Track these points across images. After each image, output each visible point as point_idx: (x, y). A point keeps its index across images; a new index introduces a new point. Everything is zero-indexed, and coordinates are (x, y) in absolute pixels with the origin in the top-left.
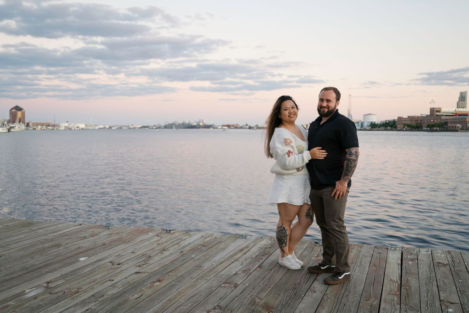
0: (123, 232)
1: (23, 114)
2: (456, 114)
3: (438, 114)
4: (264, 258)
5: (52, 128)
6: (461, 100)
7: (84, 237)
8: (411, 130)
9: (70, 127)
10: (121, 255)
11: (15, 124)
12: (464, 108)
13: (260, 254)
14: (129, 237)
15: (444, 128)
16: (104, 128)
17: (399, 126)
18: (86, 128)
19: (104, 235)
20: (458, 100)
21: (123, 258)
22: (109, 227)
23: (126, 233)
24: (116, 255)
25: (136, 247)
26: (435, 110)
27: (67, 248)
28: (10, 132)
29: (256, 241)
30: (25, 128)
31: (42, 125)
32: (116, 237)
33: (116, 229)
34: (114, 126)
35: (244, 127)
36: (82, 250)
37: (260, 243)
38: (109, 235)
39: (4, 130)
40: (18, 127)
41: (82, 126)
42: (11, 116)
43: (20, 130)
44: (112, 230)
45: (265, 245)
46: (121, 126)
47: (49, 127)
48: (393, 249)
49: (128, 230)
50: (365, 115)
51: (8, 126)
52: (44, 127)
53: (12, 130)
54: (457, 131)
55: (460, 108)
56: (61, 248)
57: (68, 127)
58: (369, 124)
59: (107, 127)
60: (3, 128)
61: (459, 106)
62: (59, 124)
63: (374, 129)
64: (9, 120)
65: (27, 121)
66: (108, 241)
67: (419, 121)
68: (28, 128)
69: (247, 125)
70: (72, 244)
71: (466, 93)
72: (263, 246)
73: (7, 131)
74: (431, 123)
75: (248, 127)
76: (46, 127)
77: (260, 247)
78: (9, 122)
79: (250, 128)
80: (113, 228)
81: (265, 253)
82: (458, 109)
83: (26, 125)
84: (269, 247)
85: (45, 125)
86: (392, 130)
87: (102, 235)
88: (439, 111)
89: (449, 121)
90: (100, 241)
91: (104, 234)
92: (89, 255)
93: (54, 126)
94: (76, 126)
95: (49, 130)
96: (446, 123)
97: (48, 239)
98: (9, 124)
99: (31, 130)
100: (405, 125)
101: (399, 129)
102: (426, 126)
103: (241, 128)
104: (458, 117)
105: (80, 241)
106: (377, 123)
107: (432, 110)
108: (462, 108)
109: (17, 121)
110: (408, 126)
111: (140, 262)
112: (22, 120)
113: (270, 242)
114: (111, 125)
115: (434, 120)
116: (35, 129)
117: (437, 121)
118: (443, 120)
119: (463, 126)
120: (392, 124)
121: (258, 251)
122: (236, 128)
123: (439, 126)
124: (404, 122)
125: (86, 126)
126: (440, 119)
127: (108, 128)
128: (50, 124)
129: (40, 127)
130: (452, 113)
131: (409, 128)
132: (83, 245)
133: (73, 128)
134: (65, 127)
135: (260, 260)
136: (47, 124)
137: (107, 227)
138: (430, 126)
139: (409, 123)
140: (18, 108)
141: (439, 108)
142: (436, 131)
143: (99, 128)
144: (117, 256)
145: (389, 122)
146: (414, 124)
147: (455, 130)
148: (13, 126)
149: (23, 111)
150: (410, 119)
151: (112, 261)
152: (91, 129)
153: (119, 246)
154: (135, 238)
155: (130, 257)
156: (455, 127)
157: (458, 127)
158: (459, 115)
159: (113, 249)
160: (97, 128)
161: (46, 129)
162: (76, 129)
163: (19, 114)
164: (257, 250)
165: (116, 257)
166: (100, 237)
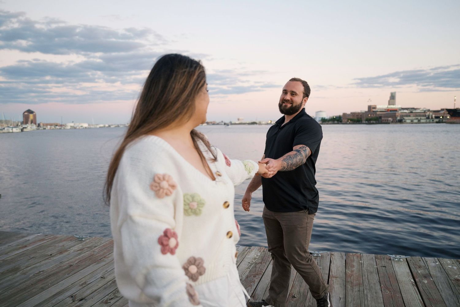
0: (96, 245)
1: (35, 117)
2: (388, 110)
3: (374, 110)
4: (257, 281)
5: (60, 127)
6: (391, 98)
7: (51, 255)
8: (353, 124)
9: (75, 126)
10: (87, 283)
11: (27, 124)
12: (393, 105)
13: (251, 274)
14: (102, 253)
15: (379, 121)
16: (104, 126)
17: (344, 120)
18: (89, 127)
19: (74, 251)
20: (389, 99)
21: (89, 288)
22: (82, 239)
23: (100, 247)
24: (81, 283)
25: (107, 269)
26: (372, 107)
27: (25, 274)
28: (23, 132)
29: (244, 253)
30: (36, 128)
31: (51, 125)
32: (87, 254)
33: (91, 241)
34: (112, 125)
35: (220, 124)
36: (42, 277)
37: (249, 256)
38: (80, 250)
39: (17, 130)
40: (30, 127)
41: (86, 125)
42: (24, 118)
43: (32, 130)
44: (85, 242)
45: (255, 259)
46: (118, 125)
47: (57, 127)
48: (397, 260)
49: (103, 242)
50: (317, 112)
51: (22, 126)
52: (53, 127)
53: (25, 130)
54: (389, 123)
55: (390, 105)
56: (18, 274)
57: (73, 126)
58: (320, 119)
59: (107, 125)
60: (17, 129)
61: (390, 104)
62: (65, 124)
63: (324, 123)
64: (23, 122)
65: (38, 122)
66: (77, 260)
67: (360, 117)
68: (39, 128)
69: (222, 122)
70: (34, 266)
71: (395, 93)
72: (253, 260)
73: (20, 131)
74: (369, 118)
75: (223, 123)
76: (54, 127)
77: (249, 263)
78: (22, 123)
79: (225, 124)
80: (87, 240)
81: (257, 271)
82: (389, 106)
83: (37, 125)
84: (260, 261)
85: (54, 125)
86: (338, 124)
87: (72, 251)
88: (375, 108)
89: (383, 115)
90: (68, 261)
91: (75, 249)
92: (48, 285)
93: (61, 126)
94: (80, 125)
95: (57, 129)
96: (380, 117)
97: (7, 260)
98: (23, 125)
99: (41, 130)
100: (348, 119)
101: (344, 122)
102: (365, 120)
103: (218, 124)
104: (389, 112)
105: (44, 262)
106: (326, 118)
107: (370, 107)
108: (392, 105)
109: (29, 123)
110: (351, 120)
111: (108, 295)
112: (33, 122)
113: (259, 254)
114: (110, 124)
115: (371, 115)
116: (45, 129)
117: (374, 116)
118: (378, 115)
119: (393, 120)
120: (338, 119)
121: (248, 268)
122: (214, 124)
123: (375, 120)
124: (348, 117)
125: (89, 125)
126: (376, 114)
127: (108, 127)
128: (57, 124)
129: (49, 127)
130: (385, 109)
131: (351, 122)
132: (45, 269)
133: (78, 128)
134: (71, 126)
135: (252, 284)
136: (56, 124)
137: (80, 239)
138: (368, 120)
139: (351, 117)
140: (30, 112)
141: (375, 106)
142: (373, 124)
143: (100, 127)
144: (83, 284)
145: (336, 117)
146: (355, 118)
147: (387, 123)
148: (26, 126)
149: (34, 114)
150: (353, 114)
151: (74, 295)
152: (93, 128)
153: (88, 267)
154: (108, 253)
155: (97, 286)
156: (388, 120)
157: (390, 120)
158: (391, 111)
159: (80, 273)
160: (98, 126)
161: (54, 128)
162: (80, 128)
163: (31, 116)
164: (246, 266)
165: (81, 286)
166: (69, 255)
